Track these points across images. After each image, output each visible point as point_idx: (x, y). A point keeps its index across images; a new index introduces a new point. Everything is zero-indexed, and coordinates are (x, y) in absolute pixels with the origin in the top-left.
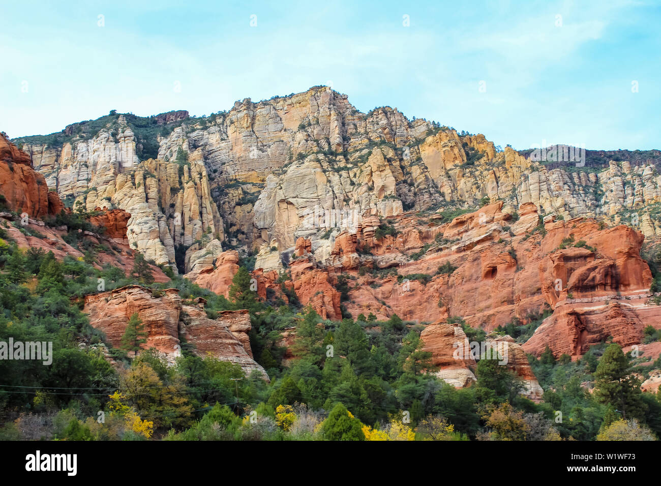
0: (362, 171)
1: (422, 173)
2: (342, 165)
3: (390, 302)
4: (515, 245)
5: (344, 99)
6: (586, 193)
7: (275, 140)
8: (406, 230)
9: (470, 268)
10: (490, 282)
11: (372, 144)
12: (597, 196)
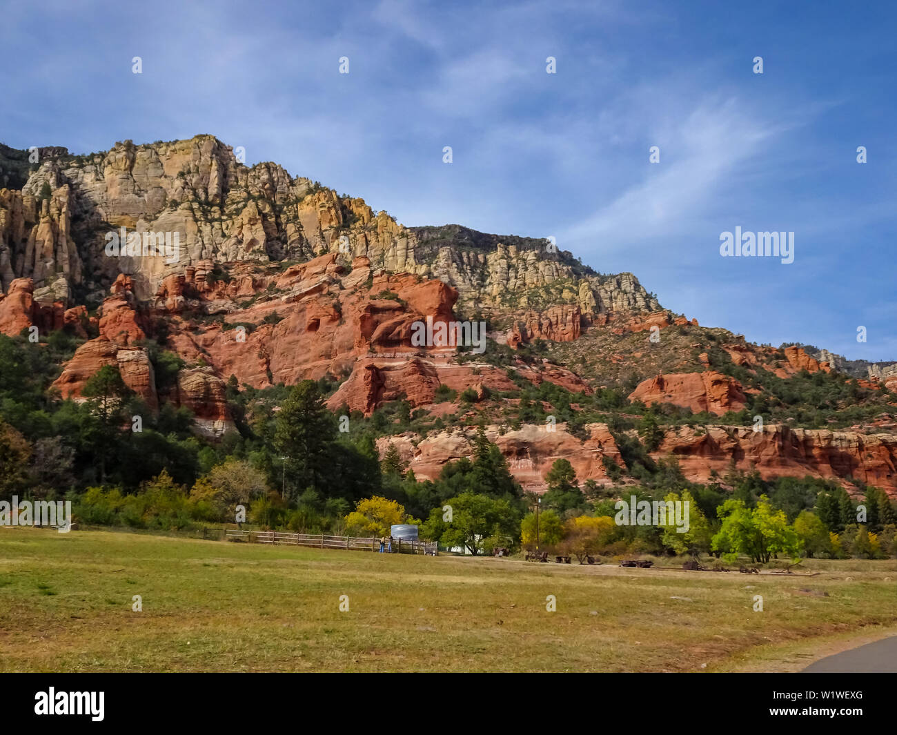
0: (233, 223)
1: (296, 232)
2: (217, 216)
3: (212, 351)
4: (342, 298)
5: (229, 150)
6: (473, 272)
7: (153, 185)
8: (241, 276)
9: (295, 319)
10: (312, 335)
11: (250, 196)
12: (483, 277)
